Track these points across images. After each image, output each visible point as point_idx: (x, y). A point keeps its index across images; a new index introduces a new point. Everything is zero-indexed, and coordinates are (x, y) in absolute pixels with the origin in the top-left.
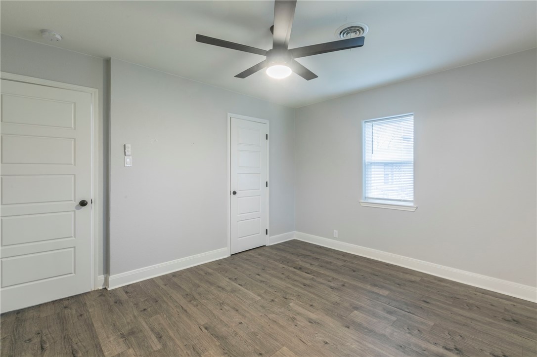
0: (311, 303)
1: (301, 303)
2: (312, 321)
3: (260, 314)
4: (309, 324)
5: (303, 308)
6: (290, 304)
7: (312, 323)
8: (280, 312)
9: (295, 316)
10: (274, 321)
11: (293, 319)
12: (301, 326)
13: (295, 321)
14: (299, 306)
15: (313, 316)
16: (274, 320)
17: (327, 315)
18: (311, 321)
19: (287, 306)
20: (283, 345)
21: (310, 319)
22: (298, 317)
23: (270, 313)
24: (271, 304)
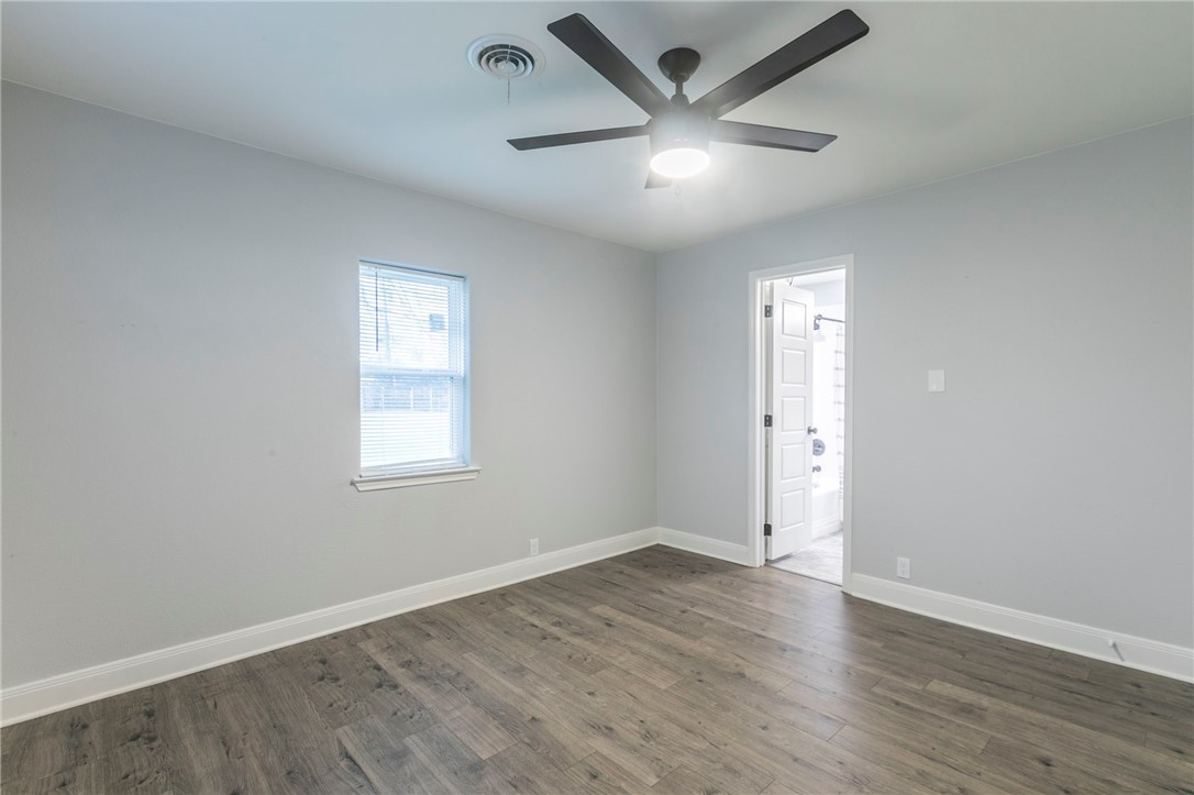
0: (595, 784)
1: (623, 785)
2: (606, 731)
3: (728, 747)
4: (613, 725)
5: (619, 768)
6: (657, 780)
7: (607, 728)
8: (682, 755)
9: (643, 743)
10: (691, 732)
11: (647, 736)
12: (631, 721)
13: (643, 732)
14: (629, 774)
15: (600, 744)
16: (691, 735)
17: (564, 747)
18: (609, 732)
19: (663, 775)
20: (666, 691)
21: (609, 737)
22: (636, 740)
23: (705, 750)
24: (710, 780)
